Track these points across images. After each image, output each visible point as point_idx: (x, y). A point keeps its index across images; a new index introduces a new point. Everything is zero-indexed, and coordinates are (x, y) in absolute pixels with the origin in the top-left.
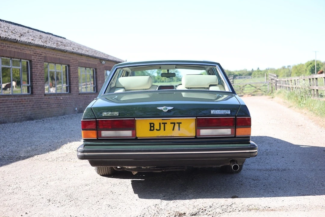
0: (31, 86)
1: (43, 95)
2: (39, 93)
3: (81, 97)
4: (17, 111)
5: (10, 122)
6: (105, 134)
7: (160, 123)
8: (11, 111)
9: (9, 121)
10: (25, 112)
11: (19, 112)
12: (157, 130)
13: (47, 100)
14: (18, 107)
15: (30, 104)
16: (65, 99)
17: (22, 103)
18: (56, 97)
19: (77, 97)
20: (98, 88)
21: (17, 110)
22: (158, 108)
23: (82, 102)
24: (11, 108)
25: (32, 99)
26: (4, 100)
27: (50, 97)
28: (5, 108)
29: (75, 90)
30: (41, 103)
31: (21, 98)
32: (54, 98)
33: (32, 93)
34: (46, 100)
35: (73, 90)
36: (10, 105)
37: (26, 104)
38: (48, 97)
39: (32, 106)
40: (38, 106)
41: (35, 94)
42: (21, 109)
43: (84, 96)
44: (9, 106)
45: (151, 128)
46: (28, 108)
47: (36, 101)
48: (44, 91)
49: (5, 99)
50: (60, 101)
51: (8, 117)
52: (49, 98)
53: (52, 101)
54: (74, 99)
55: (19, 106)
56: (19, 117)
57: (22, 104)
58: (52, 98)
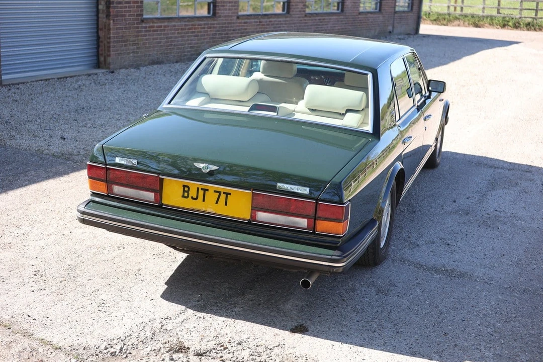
0: (213, 2)
1: (235, 18)
2: (227, 15)
3: (309, 20)
4: (183, 45)
5: (169, 61)
8: (173, 44)
9: (167, 60)
10: (199, 45)
11: (186, 46)
13: (242, 26)
14: (186, 38)
15: (209, 33)
16: (278, 24)
17: (193, 30)
18: (258, 21)
19: (301, 20)
20: (345, 4)
21: (183, 42)
23: (311, 28)
24: (173, 39)
25: (214, 24)
26: (161, 27)
27: (248, 21)
28: (161, 39)
29: (298, 8)
30: (230, 30)
31: (193, 23)
32: (255, 22)
33: (214, 14)
34: (239, 26)
35: (294, 9)
36: (171, 34)
37: (201, 32)
38: (243, 21)
39: (211, 36)
40: (223, 36)
41: (220, 17)
42: (191, 40)
43: (315, 20)
44: (170, 36)
46: (204, 39)
47: (220, 27)
48: (236, 11)
49: (163, 24)
50: (267, 28)
51: (167, 54)
52: (245, 23)
53: (250, 27)
54: (294, 24)
55: (188, 36)
56: (186, 53)
57: (194, 32)
58: (251, 22)
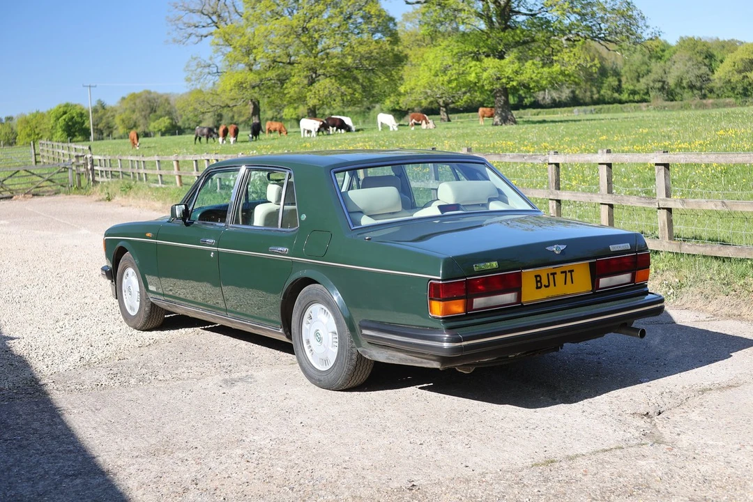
6: (479, 302)
7: (548, 274)
12: (546, 286)
22: (547, 248)
45: (537, 285)
